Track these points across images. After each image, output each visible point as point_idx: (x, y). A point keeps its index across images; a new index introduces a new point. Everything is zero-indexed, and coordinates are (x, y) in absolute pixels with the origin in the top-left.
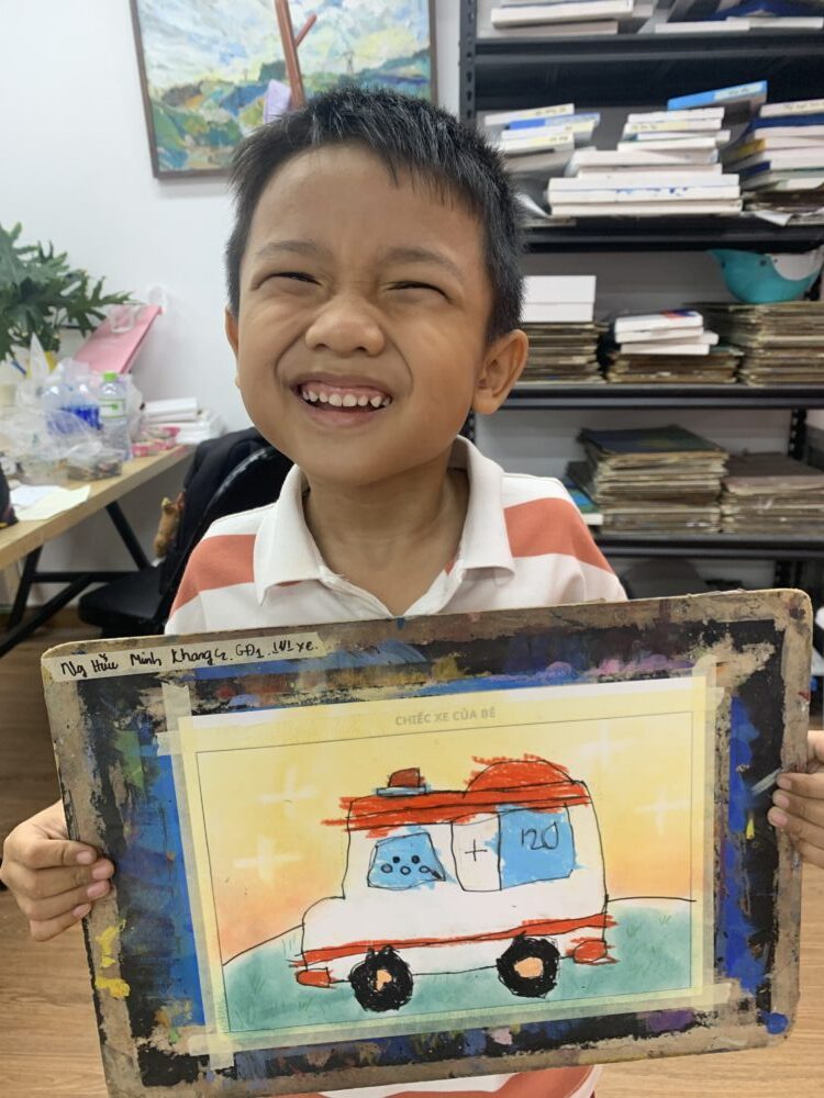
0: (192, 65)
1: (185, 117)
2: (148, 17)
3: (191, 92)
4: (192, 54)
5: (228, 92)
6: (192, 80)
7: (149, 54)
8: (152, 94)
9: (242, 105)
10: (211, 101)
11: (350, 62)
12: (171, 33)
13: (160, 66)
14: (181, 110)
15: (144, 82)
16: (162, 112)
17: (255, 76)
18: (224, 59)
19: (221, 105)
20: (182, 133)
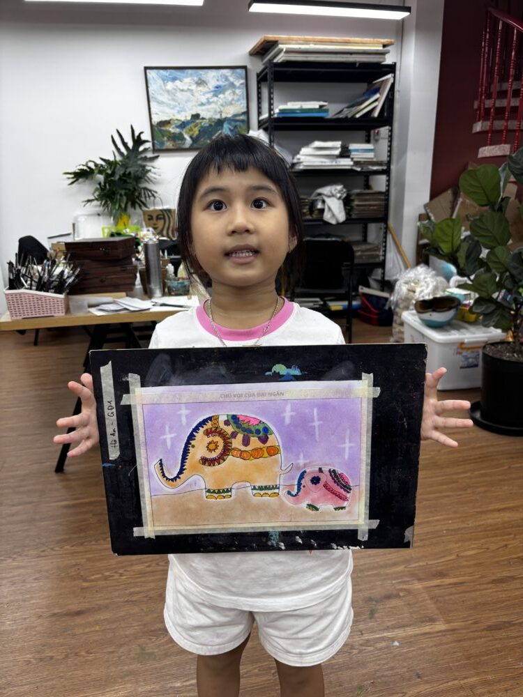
0: (167, 113)
1: (164, 131)
2: (152, 97)
3: (167, 123)
4: (167, 110)
5: (180, 123)
6: (167, 119)
7: (152, 109)
8: (153, 123)
9: (184, 127)
10: (173, 126)
11: (221, 115)
12: (160, 103)
13: (156, 114)
14: (163, 128)
15: (151, 119)
16: (156, 129)
17: (189, 118)
18: (179, 112)
19: (177, 127)
20: (163, 136)
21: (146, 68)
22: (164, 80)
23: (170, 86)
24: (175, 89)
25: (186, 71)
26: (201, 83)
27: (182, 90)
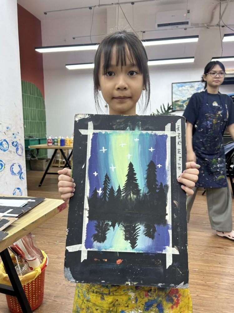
1: (177, 104)
2: (174, 93)
3: (178, 101)
4: (179, 97)
5: (183, 101)
6: (178, 100)
7: (173, 97)
10: (180, 102)
12: (176, 94)
13: (174, 98)
14: (177, 103)
15: (172, 100)
16: (174, 103)
17: (186, 99)
18: (183, 97)
19: (182, 102)
20: (176, 106)
21: (172, 83)
22: (179, 87)
23: (180, 88)
24: (182, 90)
25: (187, 83)
26: (192, 87)
27: (185, 90)
